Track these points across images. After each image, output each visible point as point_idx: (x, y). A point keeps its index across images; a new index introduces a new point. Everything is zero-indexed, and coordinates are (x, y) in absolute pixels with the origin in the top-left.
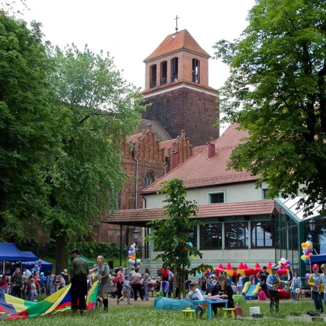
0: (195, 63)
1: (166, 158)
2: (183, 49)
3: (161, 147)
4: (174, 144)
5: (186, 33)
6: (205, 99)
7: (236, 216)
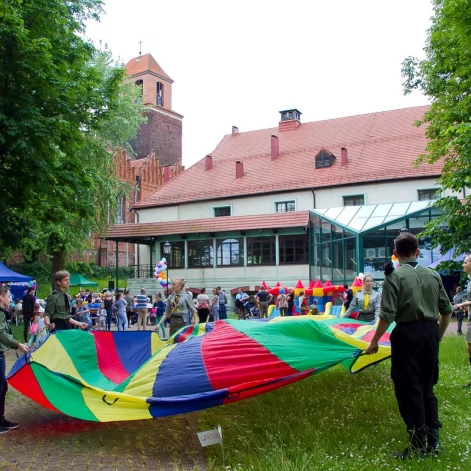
0: (160, 86)
1: (137, 177)
2: (149, 72)
3: (132, 166)
4: (145, 163)
5: (150, 57)
6: (169, 122)
7: (263, 229)
